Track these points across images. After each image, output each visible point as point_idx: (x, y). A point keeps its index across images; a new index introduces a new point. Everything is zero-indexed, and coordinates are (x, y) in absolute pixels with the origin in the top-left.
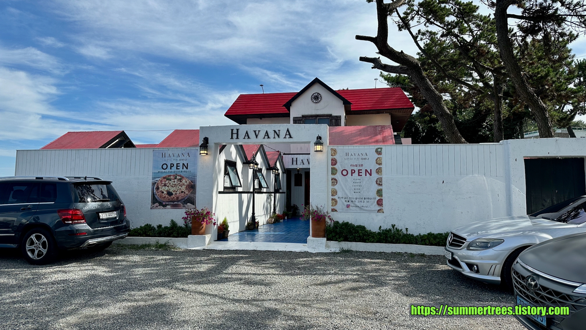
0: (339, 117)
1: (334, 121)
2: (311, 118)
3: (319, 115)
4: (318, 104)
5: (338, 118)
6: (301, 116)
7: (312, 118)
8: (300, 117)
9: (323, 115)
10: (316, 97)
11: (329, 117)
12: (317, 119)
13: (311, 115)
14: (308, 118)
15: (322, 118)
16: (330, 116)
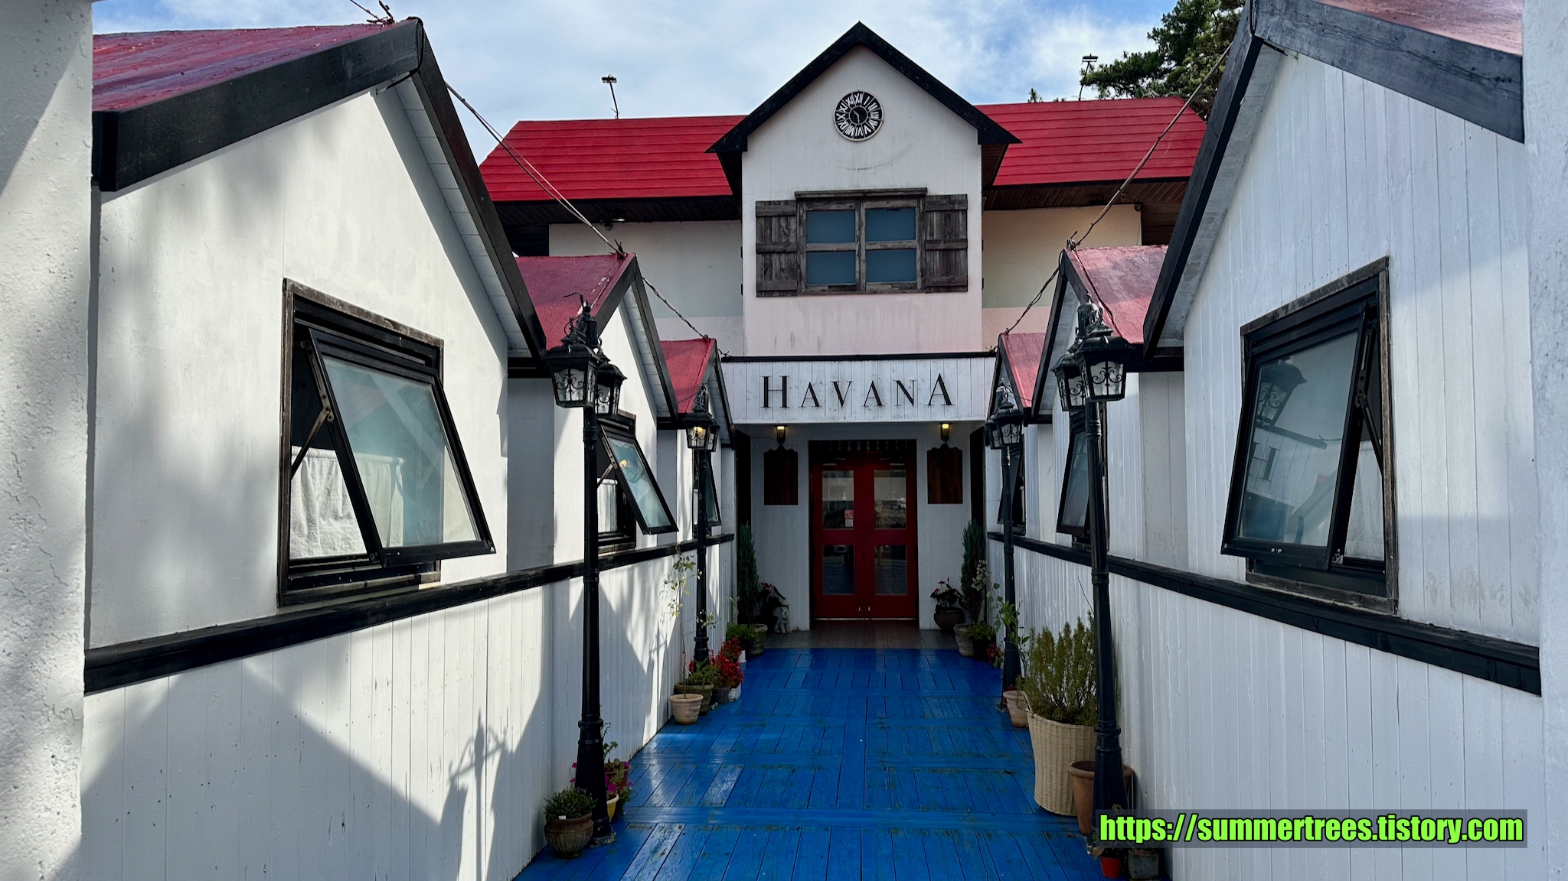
0: (960, 203)
1: (935, 217)
2: (833, 207)
3: (870, 191)
4: (867, 146)
5: (957, 207)
6: (789, 196)
7: (842, 207)
8: (786, 202)
9: (887, 191)
10: (859, 110)
11: (913, 203)
12: (863, 211)
13: (835, 192)
14: (820, 206)
15: (883, 204)
16: (920, 194)
